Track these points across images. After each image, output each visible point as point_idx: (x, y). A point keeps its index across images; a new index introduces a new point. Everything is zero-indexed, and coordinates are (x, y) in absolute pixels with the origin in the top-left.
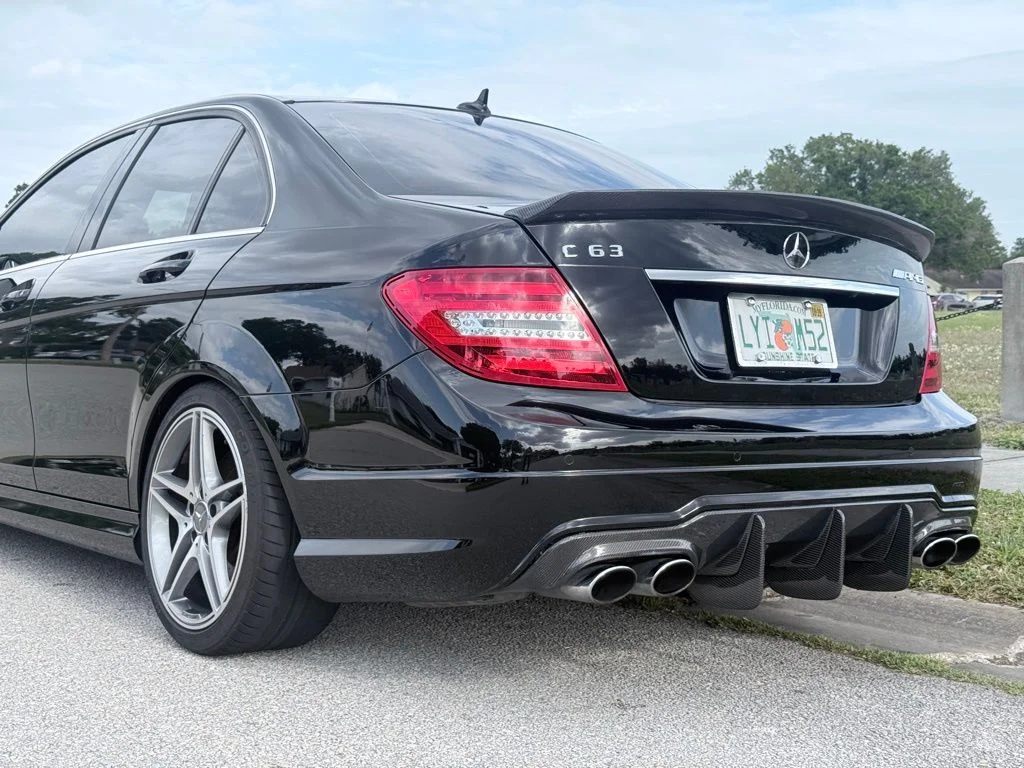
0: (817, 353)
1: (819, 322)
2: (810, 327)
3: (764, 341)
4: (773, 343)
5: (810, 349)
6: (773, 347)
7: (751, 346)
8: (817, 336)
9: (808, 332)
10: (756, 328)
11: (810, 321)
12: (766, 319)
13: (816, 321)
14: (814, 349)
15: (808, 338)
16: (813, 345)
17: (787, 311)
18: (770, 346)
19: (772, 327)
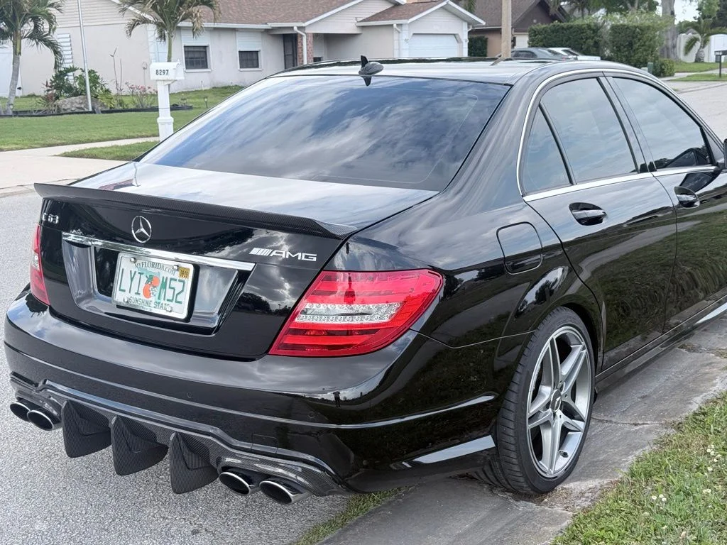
0: (173, 304)
1: (184, 282)
2: (174, 284)
3: (134, 290)
4: (141, 291)
5: (168, 300)
6: (139, 294)
7: (124, 291)
8: (176, 292)
9: (170, 287)
10: (132, 279)
11: (175, 280)
12: (140, 274)
13: (180, 281)
14: (172, 301)
15: (169, 293)
16: (171, 299)
17: (159, 270)
18: (138, 293)
19: (144, 279)
